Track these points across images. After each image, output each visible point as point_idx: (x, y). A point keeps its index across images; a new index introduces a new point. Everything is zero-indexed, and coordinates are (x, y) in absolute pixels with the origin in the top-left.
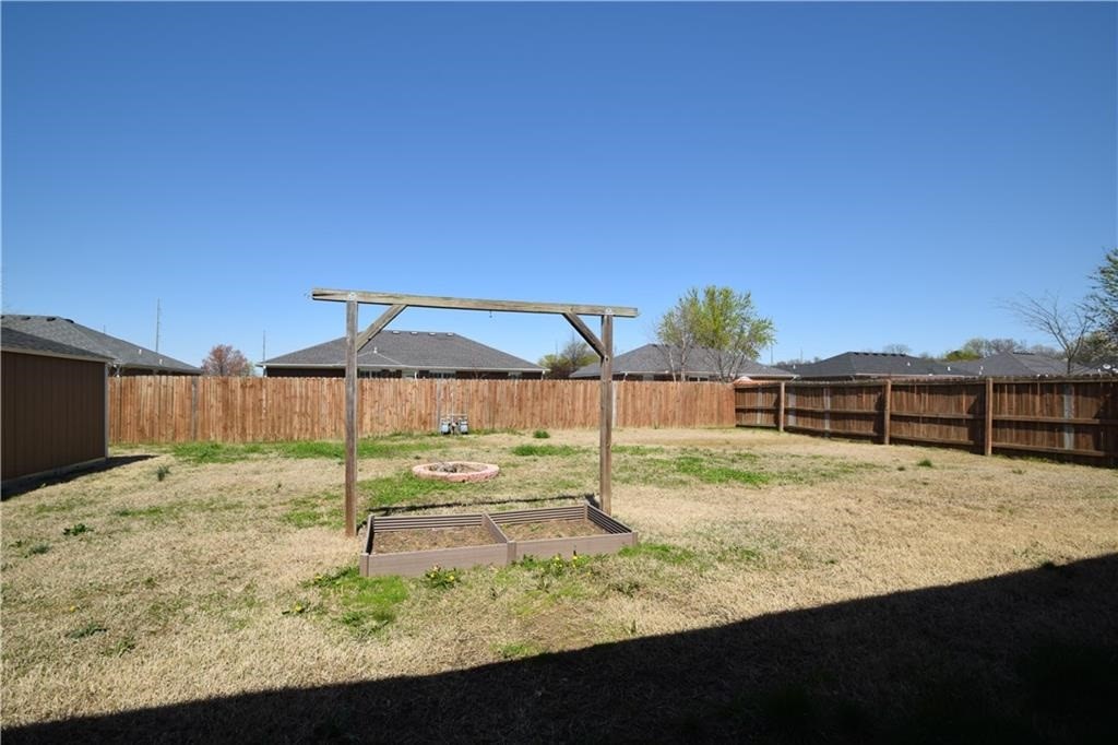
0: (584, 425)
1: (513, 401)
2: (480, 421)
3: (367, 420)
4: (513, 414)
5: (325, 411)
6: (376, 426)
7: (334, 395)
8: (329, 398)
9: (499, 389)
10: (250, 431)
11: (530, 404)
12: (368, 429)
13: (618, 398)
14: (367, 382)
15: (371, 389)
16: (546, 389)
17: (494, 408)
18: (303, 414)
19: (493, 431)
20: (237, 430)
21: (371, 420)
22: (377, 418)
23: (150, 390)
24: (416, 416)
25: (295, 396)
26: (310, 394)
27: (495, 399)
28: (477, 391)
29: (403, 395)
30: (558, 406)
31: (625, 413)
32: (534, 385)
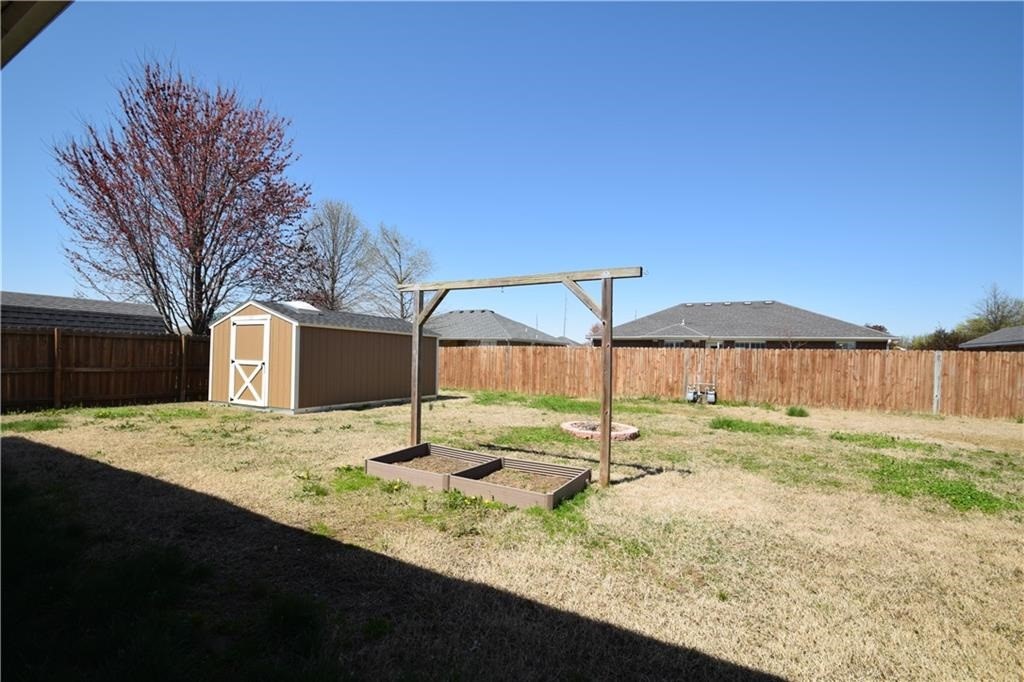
0: (882, 407)
1: (772, 372)
2: (731, 392)
3: (620, 384)
4: (774, 387)
5: (587, 374)
6: (627, 389)
7: (594, 361)
8: (591, 363)
9: (754, 359)
10: (538, 387)
11: (795, 376)
12: (621, 391)
13: (945, 374)
14: (620, 351)
15: (624, 357)
16: (818, 360)
17: (748, 378)
18: (572, 376)
19: (745, 404)
20: (531, 385)
21: (624, 383)
22: (629, 382)
23: (485, 356)
24: (663, 382)
25: (566, 362)
26: (577, 360)
27: (750, 371)
28: (727, 361)
29: (652, 363)
30: (838, 381)
31: (958, 395)
32: (803, 355)
